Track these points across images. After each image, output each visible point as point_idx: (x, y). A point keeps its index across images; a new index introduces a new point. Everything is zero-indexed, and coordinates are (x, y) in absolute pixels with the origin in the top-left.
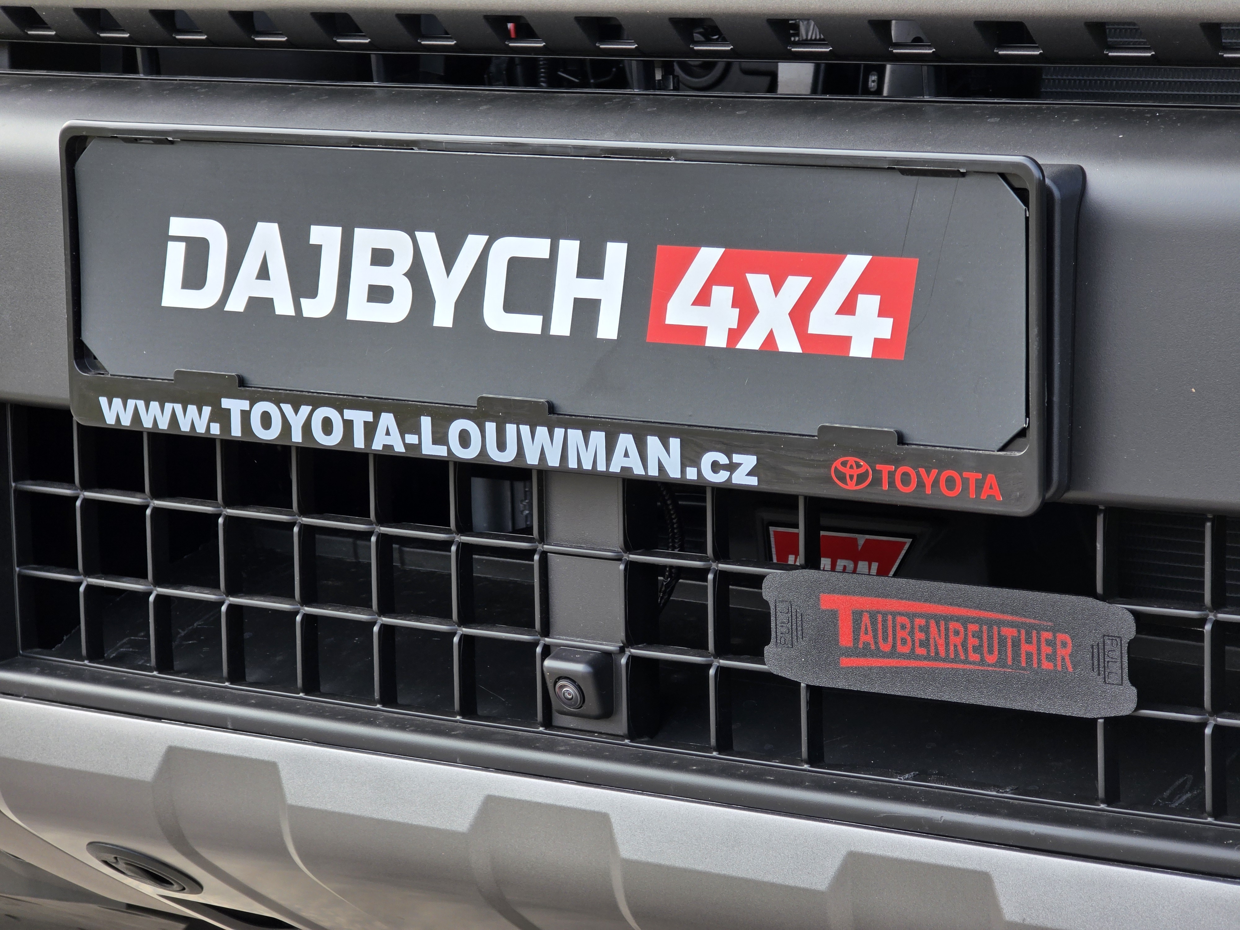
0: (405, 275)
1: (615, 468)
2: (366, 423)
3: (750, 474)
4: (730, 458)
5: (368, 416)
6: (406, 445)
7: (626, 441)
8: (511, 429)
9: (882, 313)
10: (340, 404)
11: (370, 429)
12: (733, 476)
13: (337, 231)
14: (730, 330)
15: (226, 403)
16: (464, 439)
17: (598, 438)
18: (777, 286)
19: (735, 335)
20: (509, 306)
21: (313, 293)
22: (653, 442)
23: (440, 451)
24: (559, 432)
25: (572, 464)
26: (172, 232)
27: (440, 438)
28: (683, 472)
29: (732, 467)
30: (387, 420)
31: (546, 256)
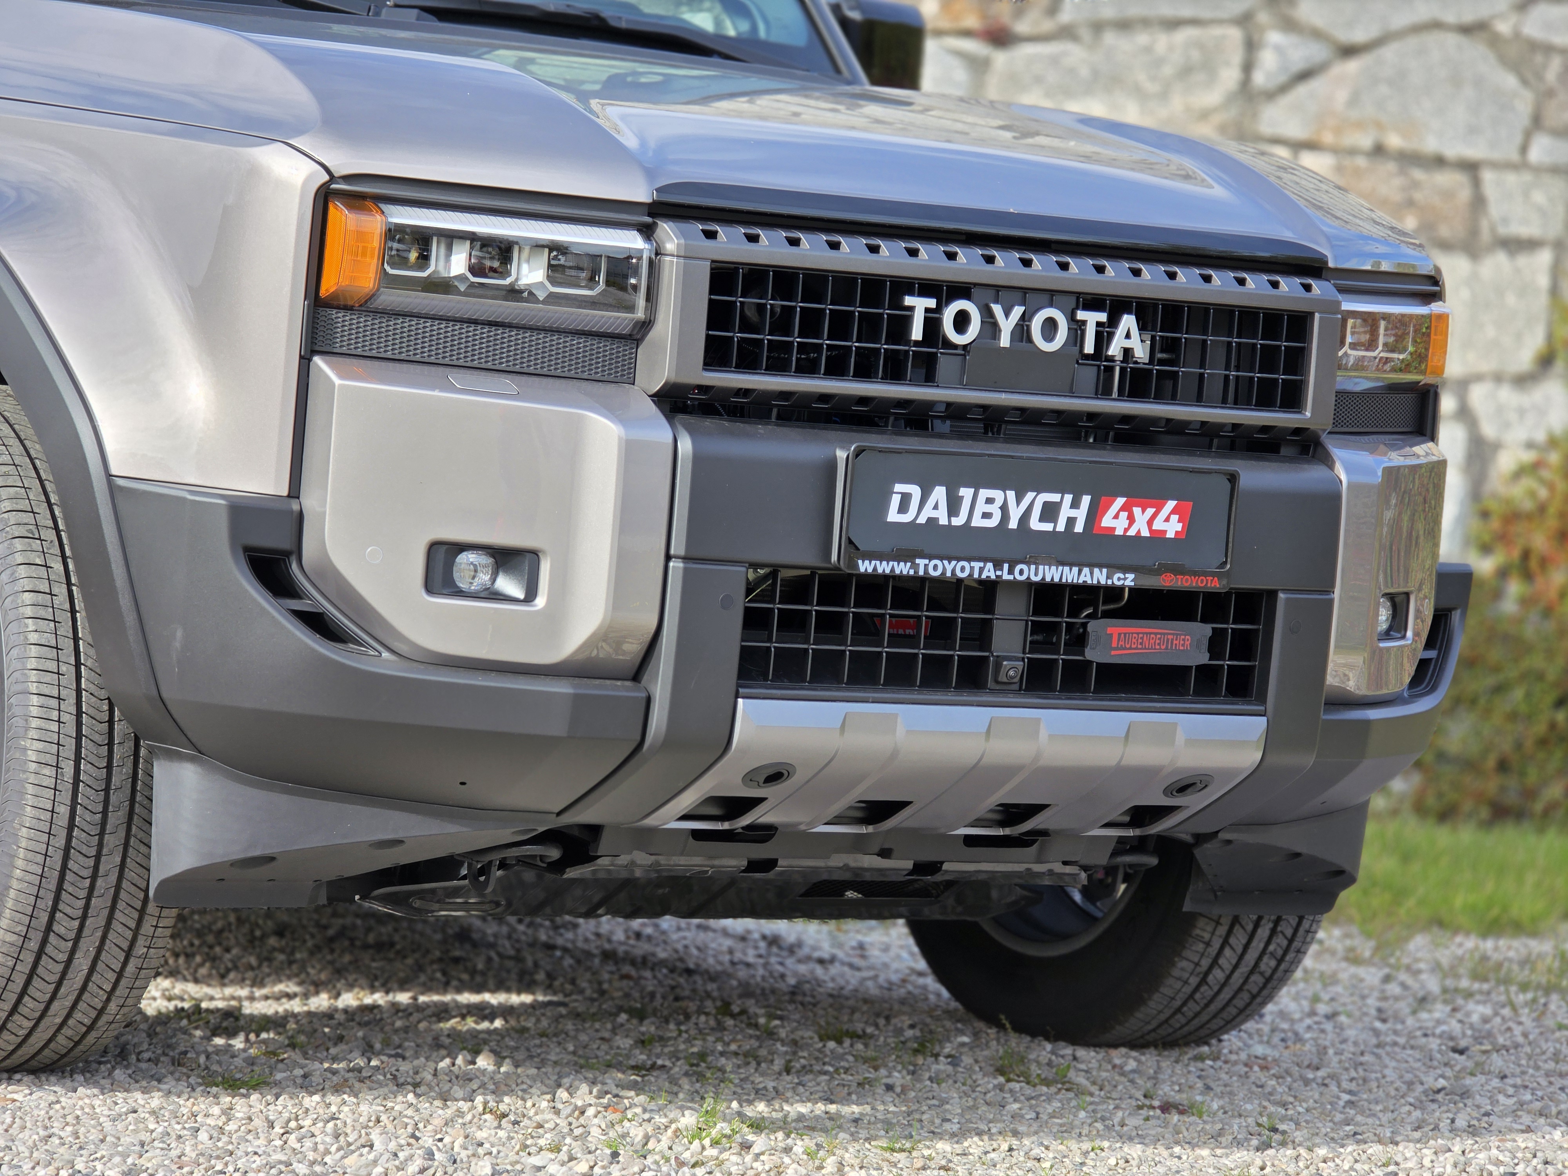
0: (1000, 508)
1: (1080, 581)
3: (1132, 581)
4: (1125, 575)
5: (982, 564)
6: (996, 576)
7: (1086, 570)
8: (1041, 567)
9: (1179, 521)
10: (969, 560)
11: (981, 570)
12: (1126, 582)
13: (972, 490)
15: (918, 561)
16: (1021, 572)
17: (1075, 570)
18: (1143, 512)
19: (1126, 530)
20: (1041, 519)
21: (957, 515)
22: (1096, 571)
23: (1011, 577)
24: (1060, 568)
25: (1064, 580)
26: (895, 490)
27: (1011, 572)
28: (1106, 582)
29: (1125, 579)
30: (990, 565)
31: (1059, 500)
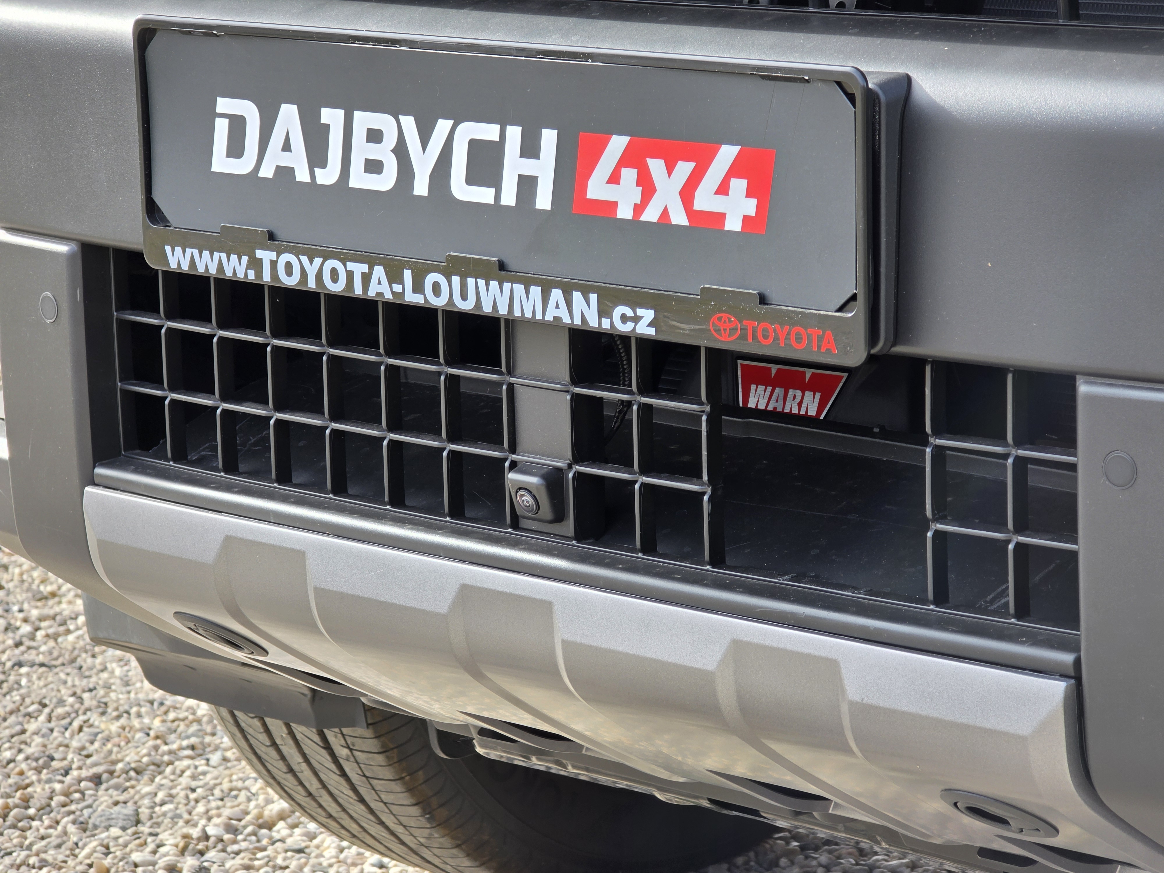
0: (392, 151)
1: (549, 317)
2: (363, 274)
3: (649, 325)
4: (635, 312)
5: (365, 268)
6: (393, 293)
7: (557, 294)
8: (471, 281)
9: (749, 195)
10: (344, 257)
11: (366, 278)
12: (637, 326)
13: (341, 113)
14: (635, 205)
15: (259, 254)
16: (436, 289)
17: (536, 291)
18: (670, 170)
19: (639, 209)
20: (471, 180)
21: (323, 164)
22: (577, 296)
23: (419, 299)
24: (507, 286)
25: (517, 313)
26: (219, 110)
27: (418, 288)
28: (600, 323)
29: (636, 319)
30: (379, 271)
31: (497, 139)
